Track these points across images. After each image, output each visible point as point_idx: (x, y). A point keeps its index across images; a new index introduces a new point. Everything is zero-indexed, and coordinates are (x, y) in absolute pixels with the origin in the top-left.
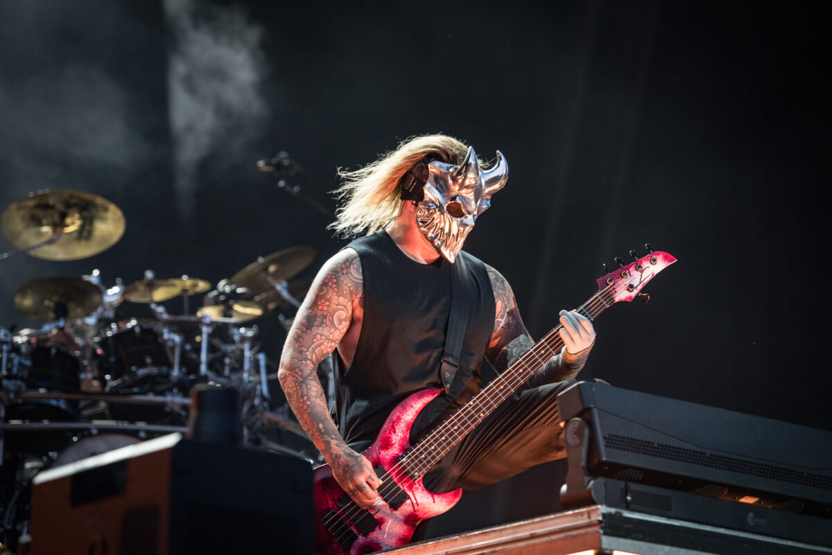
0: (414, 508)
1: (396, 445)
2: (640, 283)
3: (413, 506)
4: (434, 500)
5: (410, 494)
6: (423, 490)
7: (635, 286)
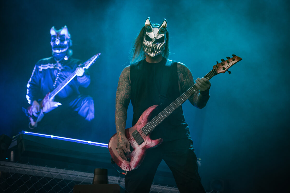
0: (145, 145)
1: (143, 124)
2: (228, 67)
3: (145, 144)
4: (152, 142)
5: (145, 140)
6: (149, 139)
7: (226, 68)
